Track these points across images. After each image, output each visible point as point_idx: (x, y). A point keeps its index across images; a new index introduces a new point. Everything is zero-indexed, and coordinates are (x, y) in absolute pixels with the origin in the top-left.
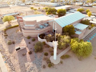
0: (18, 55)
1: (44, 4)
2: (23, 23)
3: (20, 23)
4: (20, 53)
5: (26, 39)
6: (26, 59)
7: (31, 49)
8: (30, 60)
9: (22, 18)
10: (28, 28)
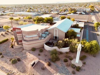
0: (37, 71)
1: (21, 14)
2: (21, 34)
3: (17, 35)
4: (37, 68)
5: (31, 52)
6: (49, 71)
7: (46, 60)
8: (55, 71)
9: (20, 29)
10: (31, 39)
